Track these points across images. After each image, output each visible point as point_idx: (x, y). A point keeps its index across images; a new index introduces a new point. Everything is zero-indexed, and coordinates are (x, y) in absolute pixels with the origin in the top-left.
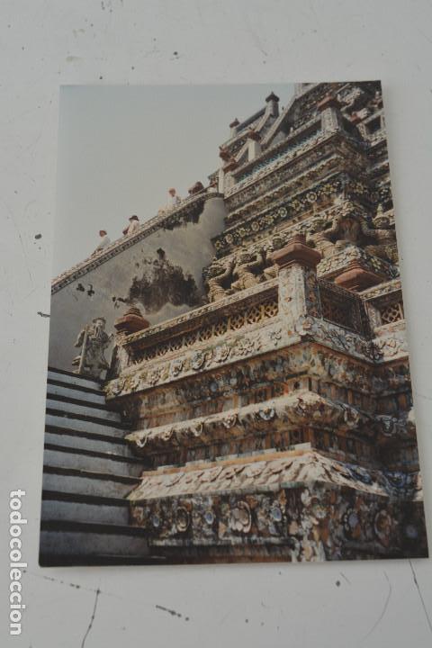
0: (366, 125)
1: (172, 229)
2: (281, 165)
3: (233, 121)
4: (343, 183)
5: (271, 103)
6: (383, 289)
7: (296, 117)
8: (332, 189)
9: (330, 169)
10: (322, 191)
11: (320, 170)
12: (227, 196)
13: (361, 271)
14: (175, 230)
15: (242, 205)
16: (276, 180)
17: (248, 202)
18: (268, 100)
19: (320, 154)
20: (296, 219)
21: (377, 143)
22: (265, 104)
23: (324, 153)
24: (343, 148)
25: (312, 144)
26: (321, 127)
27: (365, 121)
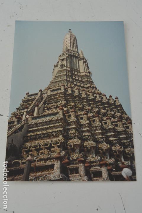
0: (68, 115)
1: (16, 133)
2: (47, 121)
3: (27, 93)
5: (40, 92)
6: (72, 167)
8: (60, 133)
10: (57, 133)
11: (57, 126)
12: (29, 124)
13: (68, 161)
14: (17, 134)
15: (33, 128)
16: (45, 124)
18: (39, 91)
20: (49, 137)
21: (70, 121)
23: (58, 121)
24: (63, 121)
25: (56, 118)
26: (58, 113)
27: (68, 114)
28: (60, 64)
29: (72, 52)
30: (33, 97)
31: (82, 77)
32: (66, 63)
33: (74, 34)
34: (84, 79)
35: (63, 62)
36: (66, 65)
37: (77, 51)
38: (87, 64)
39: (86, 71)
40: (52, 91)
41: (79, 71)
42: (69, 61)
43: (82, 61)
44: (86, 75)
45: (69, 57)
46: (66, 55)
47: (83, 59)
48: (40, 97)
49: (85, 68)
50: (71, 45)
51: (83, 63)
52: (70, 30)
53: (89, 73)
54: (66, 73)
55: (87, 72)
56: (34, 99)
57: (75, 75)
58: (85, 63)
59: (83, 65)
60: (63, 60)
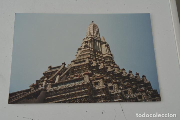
0: (95, 83)
2: (69, 87)
3: (50, 66)
4: (90, 99)
5: (63, 65)
7: (70, 72)
8: (86, 100)
9: (85, 93)
10: (82, 100)
11: (82, 92)
12: (48, 91)
15: (52, 96)
16: (66, 91)
17: (55, 95)
18: (63, 64)
19: (83, 87)
21: (97, 89)
22: (61, 65)
23: (84, 87)
24: (89, 87)
25: (81, 83)
26: (84, 79)
27: (95, 81)
28: (84, 45)
29: (95, 37)
30: (55, 70)
31: (104, 58)
32: (90, 45)
33: (96, 24)
34: (107, 60)
35: (87, 44)
36: (89, 46)
37: (99, 37)
38: (109, 48)
39: (108, 53)
40: (75, 63)
41: (102, 53)
42: (92, 43)
43: (105, 44)
44: (108, 56)
45: (92, 40)
46: (89, 38)
47: (105, 43)
48: (62, 70)
49: (107, 51)
50: (94, 32)
51: (105, 46)
52: (93, 22)
53: (111, 55)
54: (89, 52)
55: (110, 54)
56: (56, 71)
57: (98, 56)
58: (108, 46)
59: (105, 48)
60: (87, 42)
